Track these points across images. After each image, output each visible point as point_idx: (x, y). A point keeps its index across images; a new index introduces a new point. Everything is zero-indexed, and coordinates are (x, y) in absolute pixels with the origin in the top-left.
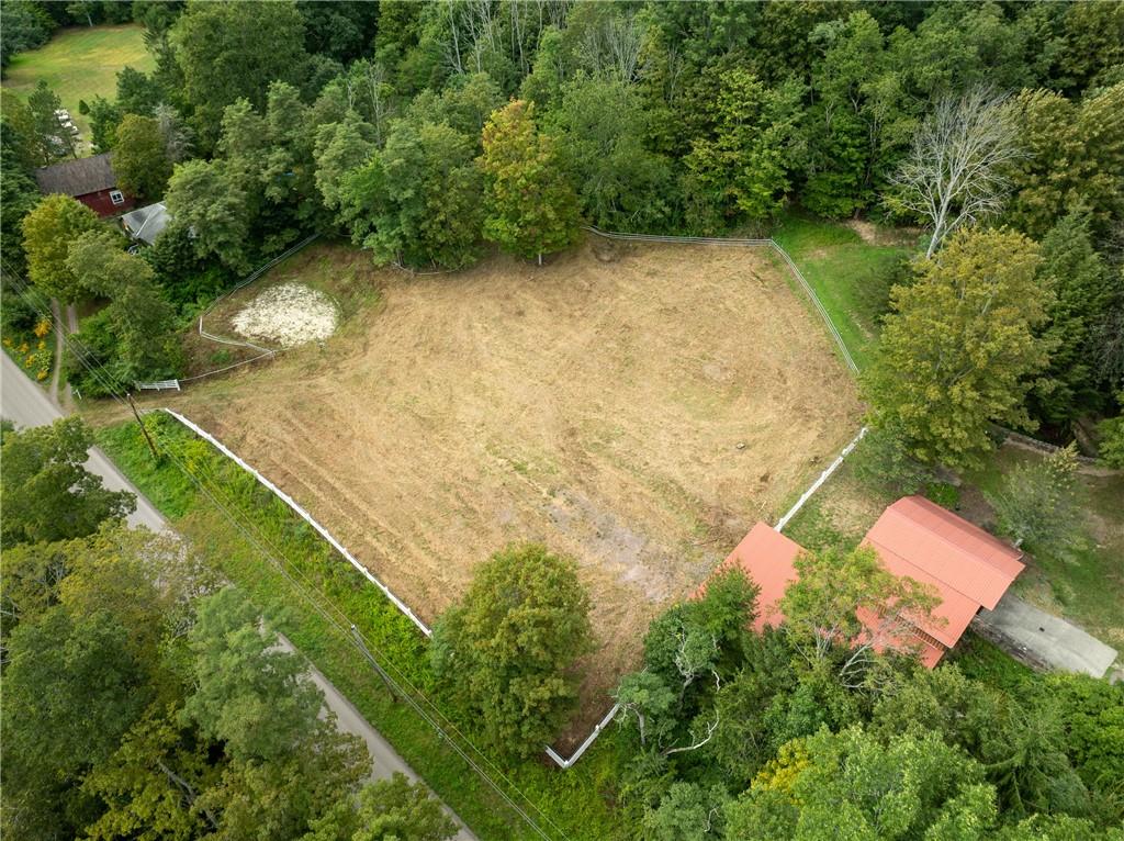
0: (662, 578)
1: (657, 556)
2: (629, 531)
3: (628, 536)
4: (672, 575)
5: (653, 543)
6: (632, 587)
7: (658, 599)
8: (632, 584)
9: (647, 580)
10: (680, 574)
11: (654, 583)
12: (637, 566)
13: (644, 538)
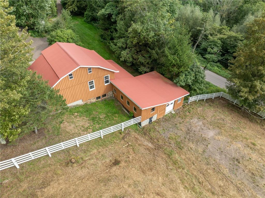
0: (194, 129)
1: (197, 141)
2: (218, 161)
3: (218, 157)
4: (188, 130)
5: (200, 150)
6: (211, 127)
7: (196, 120)
8: (211, 128)
9: (202, 129)
10: (184, 129)
11: (199, 127)
12: (209, 137)
13: (206, 154)
